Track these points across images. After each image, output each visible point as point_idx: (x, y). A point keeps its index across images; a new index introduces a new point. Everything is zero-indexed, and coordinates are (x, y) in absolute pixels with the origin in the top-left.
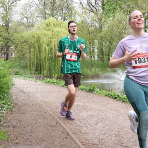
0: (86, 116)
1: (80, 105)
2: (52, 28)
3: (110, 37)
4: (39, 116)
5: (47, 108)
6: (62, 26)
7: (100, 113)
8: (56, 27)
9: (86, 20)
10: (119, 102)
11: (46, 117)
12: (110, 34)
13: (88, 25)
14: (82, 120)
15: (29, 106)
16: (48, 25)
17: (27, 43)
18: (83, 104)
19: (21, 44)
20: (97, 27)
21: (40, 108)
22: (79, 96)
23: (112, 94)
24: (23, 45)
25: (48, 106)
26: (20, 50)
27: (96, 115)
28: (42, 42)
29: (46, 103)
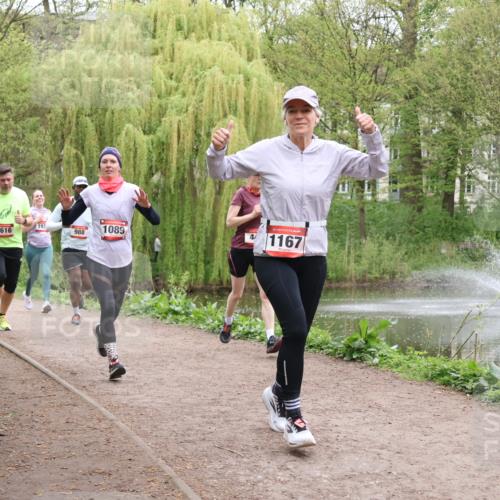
0: (332, 478)
2: (168, 44)
3: (455, 87)
4: (101, 477)
5: (139, 440)
6: (219, 31)
7: (401, 466)
8: (186, 38)
9: (338, 3)
11: (131, 481)
12: (455, 72)
13: (347, 27)
16: (149, 28)
17: (43, 116)
19: (12, 123)
20: (393, 35)
21: (102, 440)
23: (462, 372)
24: (24, 128)
25: (144, 428)
26: (9, 150)
27: (377, 471)
28: (116, 115)
29: (133, 413)
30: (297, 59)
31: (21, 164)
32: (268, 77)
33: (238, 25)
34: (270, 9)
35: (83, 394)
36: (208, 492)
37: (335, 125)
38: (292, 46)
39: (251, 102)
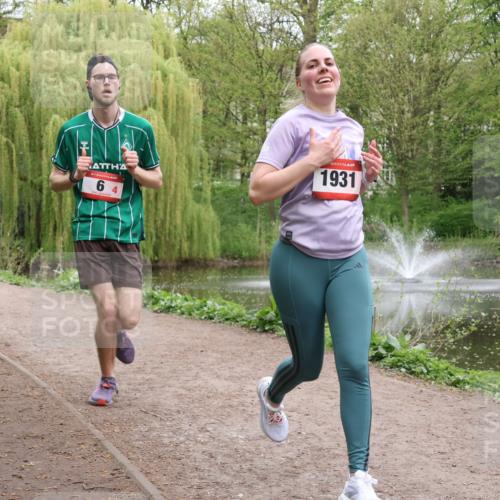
0: (248, 439)
1: (220, 390)
3: (352, 85)
4: (33, 440)
5: (70, 406)
9: (246, 8)
10: (393, 377)
11: (63, 444)
12: (351, 72)
13: (254, 28)
14: (229, 456)
18: (234, 386)
20: (295, 38)
21: (36, 406)
22: (213, 351)
25: (74, 395)
29: (64, 381)
30: (210, 57)
32: (183, 74)
33: (155, 26)
34: (184, 12)
35: (17, 364)
36: (134, 453)
37: (245, 118)
38: (205, 46)
39: (169, 96)
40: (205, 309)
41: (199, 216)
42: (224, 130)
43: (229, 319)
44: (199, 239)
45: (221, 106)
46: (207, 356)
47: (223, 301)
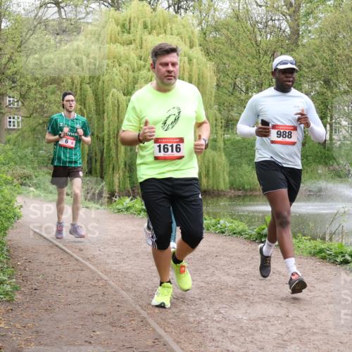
0: (250, 319)
1: (230, 284)
2: (138, 37)
3: (325, 65)
4: (98, 316)
5: (123, 293)
6: (171, 29)
7: (295, 312)
8: (150, 33)
9: (248, 11)
11: (119, 320)
12: (325, 55)
13: (253, 26)
14: (234, 331)
15: (67, 284)
16: (126, 27)
17: (59, 84)
18: (239, 281)
19: (39, 88)
20: (284, 31)
21: (100, 293)
22: (225, 256)
23: (334, 251)
24: (46, 92)
25: (127, 285)
26: (38, 106)
27: (279, 315)
28: (106, 83)
29: (120, 276)
30: (222, 47)
31: (45, 115)
32: (204, 59)
33: (183, 25)
34: (204, 15)
35: (87, 263)
36: (169, 327)
37: (247, 89)
38: (219, 39)
39: (193, 74)
40: (219, 226)
41: (213, 160)
42: (232, 98)
43: (235, 233)
44: (213, 176)
45: (230, 81)
46: (221, 259)
47: (232, 220)
